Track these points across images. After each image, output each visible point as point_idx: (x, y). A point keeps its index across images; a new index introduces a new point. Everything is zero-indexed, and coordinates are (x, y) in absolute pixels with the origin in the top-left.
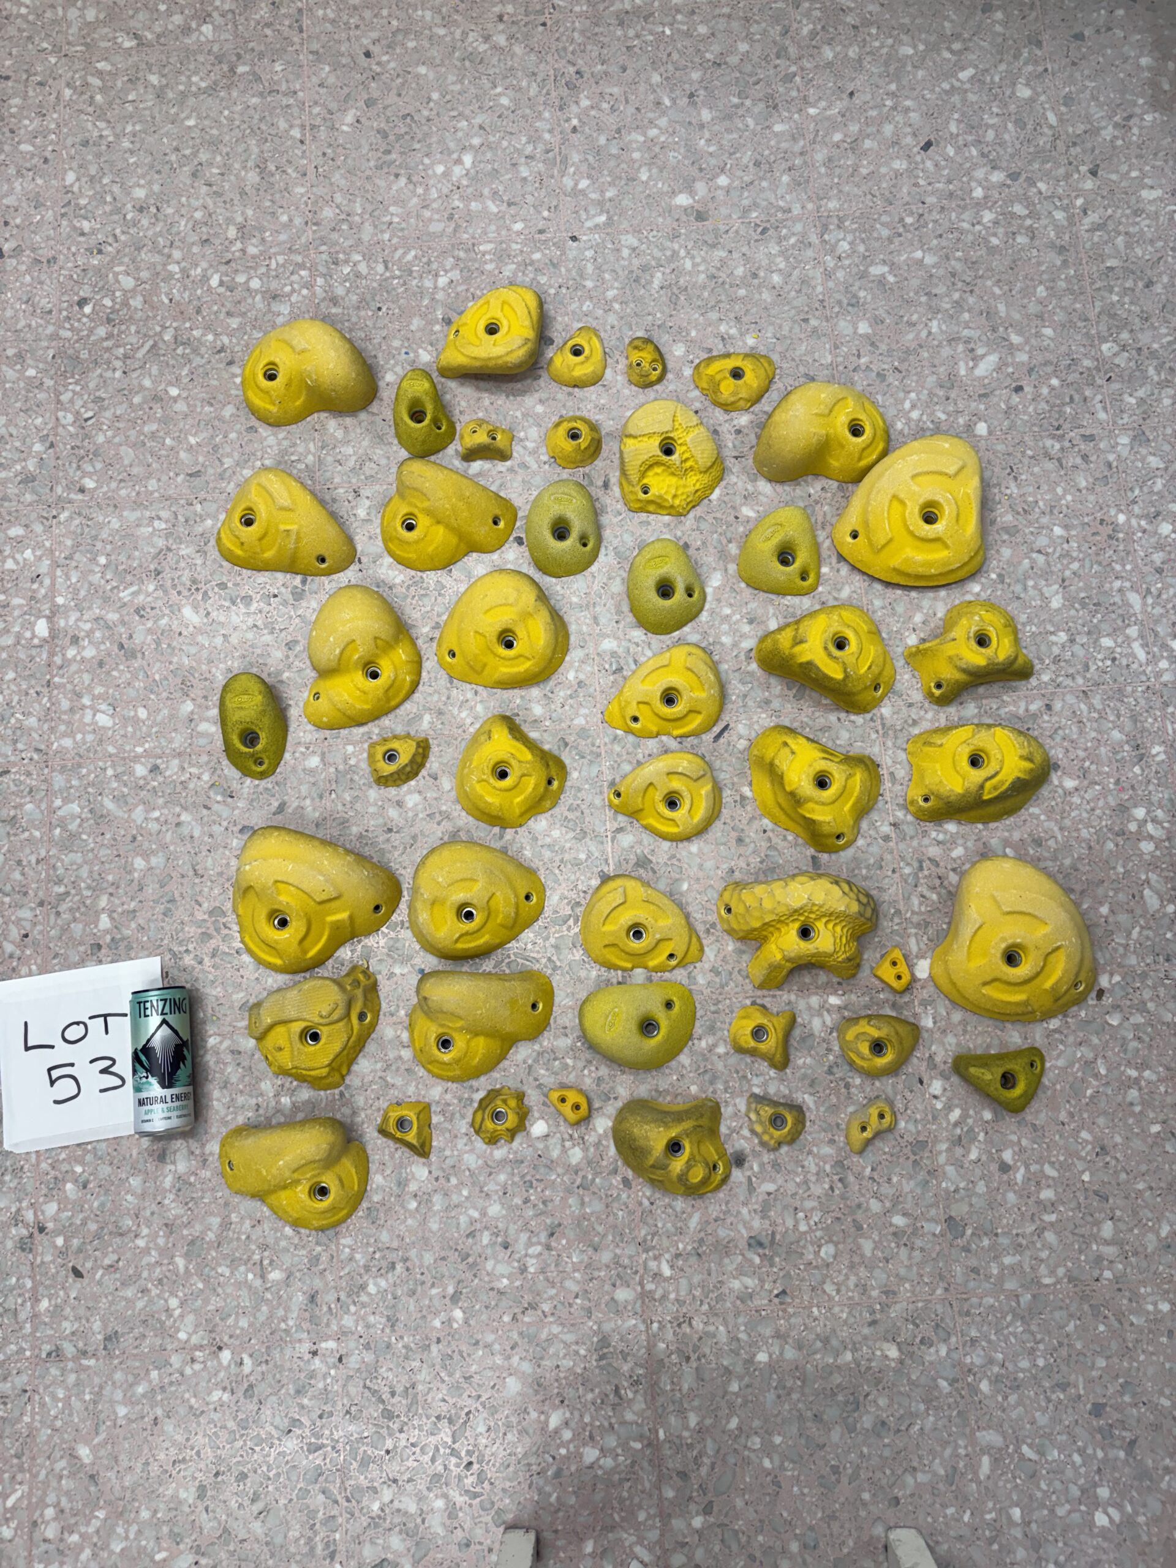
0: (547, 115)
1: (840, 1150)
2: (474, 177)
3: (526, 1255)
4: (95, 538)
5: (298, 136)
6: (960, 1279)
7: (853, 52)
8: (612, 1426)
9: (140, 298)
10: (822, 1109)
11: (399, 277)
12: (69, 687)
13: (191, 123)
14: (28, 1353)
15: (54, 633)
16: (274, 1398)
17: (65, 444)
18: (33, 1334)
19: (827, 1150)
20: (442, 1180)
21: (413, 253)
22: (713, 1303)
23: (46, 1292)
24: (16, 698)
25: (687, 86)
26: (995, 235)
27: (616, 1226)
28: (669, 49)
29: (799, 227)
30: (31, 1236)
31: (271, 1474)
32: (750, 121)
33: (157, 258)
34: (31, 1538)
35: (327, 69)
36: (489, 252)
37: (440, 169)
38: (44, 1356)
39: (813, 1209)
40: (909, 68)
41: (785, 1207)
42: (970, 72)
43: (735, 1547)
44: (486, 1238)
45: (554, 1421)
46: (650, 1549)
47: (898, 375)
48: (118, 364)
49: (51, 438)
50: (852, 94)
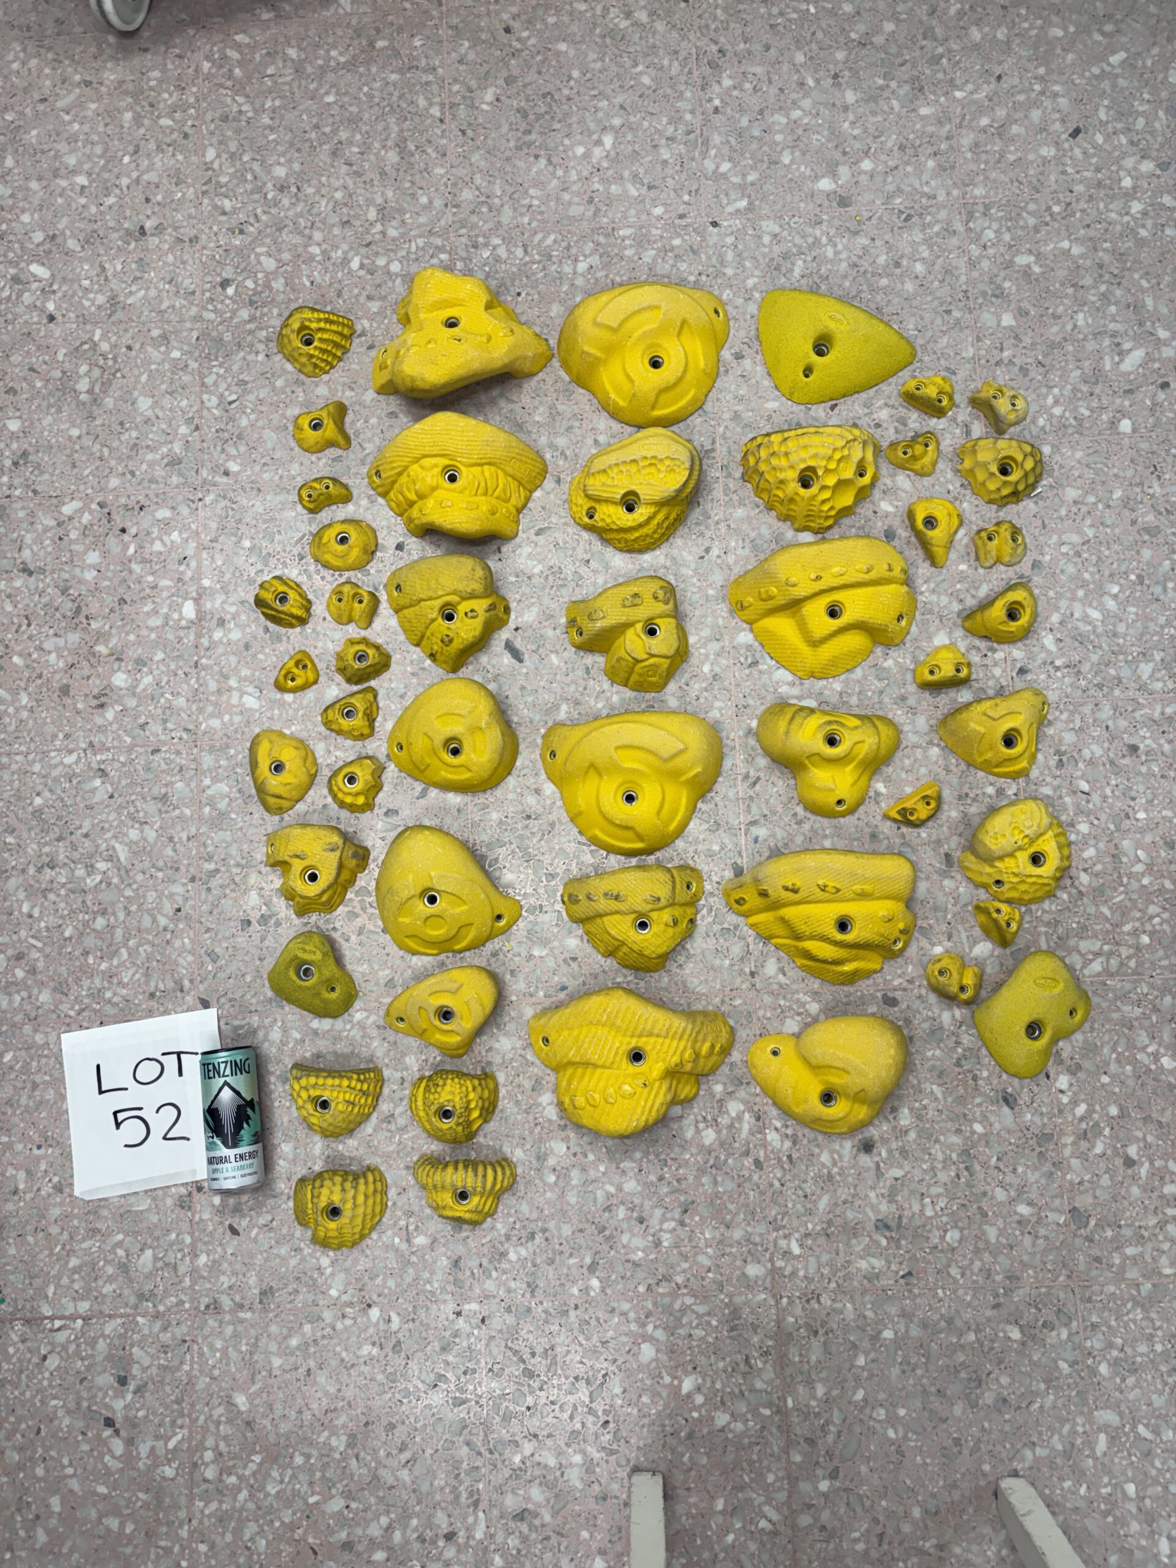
0: (688, 94)
1: (966, 1138)
2: (615, 159)
3: (661, 1230)
4: (239, 521)
5: (438, 114)
6: (1082, 1267)
7: (1001, 34)
8: (742, 1394)
9: (282, 281)
10: (950, 1099)
11: (539, 262)
12: (217, 669)
13: (330, 99)
14: (187, 1306)
15: (201, 616)
16: (420, 1354)
17: (209, 427)
18: (192, 1287)
19: (955, 1139)
20: (579, 1156)
21: (552, 237)
22: (841, 1281)
23: (204, 1248)
24: (165, 679)
25: (831, 67)
26: (1143, 226)
27: (747, 1205)
28: (812, 29)
29: (943, 215)
30: (190, 1194)
31: (418, 1425)
32: (895, 103)
33: (298, 240)
34: (192, 1478)
35: (467, 44)
36: (629, 237)
37: (580, 150)
38: (202, 1308)
39: (939, 1195)
40: (1058, 51)
41: (912, 1192)
42: (1122, 55)
43: (859, 1509)
44: (622, 1213)
45: (687, 1385)
46: (778, 1510)
47: (1041, 369)
48: (261, 347)
49: (196, 421)
50: (999, 77)
